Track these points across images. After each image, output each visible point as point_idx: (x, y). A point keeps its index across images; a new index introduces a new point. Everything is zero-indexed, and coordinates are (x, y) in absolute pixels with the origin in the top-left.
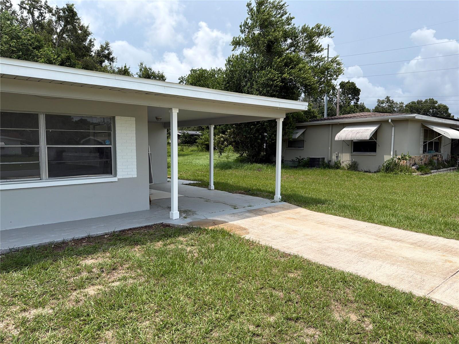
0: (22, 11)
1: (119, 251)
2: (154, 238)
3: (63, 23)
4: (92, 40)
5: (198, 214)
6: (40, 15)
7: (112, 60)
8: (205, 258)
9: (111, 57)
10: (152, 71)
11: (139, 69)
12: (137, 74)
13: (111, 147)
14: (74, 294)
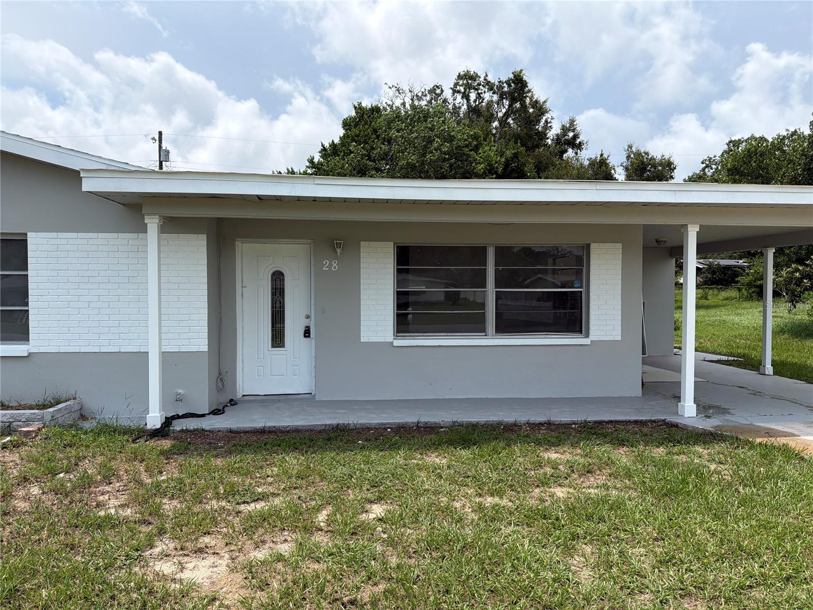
0: (455, 96)
1: (595, 449)
2: (649, 440)
3: (507, 103)
4: (549, 120)
5: (734, 414)
6: (477, 98)
7: (579, 146)
8: (745, 486)
9: (578, 141)
10: (650, 156)
11: (626, 156)
12: (621, 166)
13: (581, 292)
14: (537, 490)
